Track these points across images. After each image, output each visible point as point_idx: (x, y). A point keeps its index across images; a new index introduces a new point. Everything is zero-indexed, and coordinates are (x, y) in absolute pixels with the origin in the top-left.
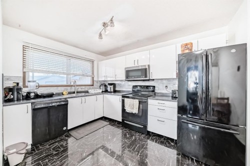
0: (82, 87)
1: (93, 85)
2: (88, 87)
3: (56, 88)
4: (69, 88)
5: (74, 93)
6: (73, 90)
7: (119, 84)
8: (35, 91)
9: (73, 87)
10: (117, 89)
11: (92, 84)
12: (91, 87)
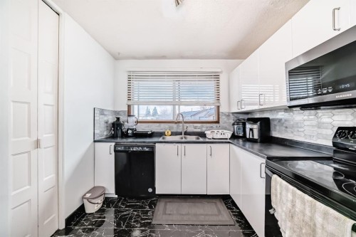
0: (195, 125)
1: (218, 122)
2: (208, 125)
3: (158, 124)
4: (175, 126)
5: (181, 134)
6: (180, 128)
7: (280, 120)
8: (134, 127)
9: (181, 125)
10: (275, 134)
11: (215, 119)
12: (214, 125)
